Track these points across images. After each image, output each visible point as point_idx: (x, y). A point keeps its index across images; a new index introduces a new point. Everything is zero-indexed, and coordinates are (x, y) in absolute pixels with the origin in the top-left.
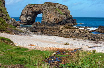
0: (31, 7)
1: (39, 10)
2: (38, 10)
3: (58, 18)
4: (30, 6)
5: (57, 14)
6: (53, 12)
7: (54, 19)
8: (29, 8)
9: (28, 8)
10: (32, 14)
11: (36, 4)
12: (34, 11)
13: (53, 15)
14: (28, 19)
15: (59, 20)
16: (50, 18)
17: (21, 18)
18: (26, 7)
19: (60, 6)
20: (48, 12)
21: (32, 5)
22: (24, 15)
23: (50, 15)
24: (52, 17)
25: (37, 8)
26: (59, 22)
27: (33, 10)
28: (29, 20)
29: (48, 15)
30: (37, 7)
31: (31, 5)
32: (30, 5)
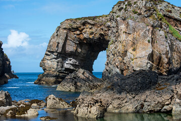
0: (75, 26)
1: (101, 35)
2: (97, 36)
3: (167, 53)
4: (72, 23)
5: (162, 33)
6: (142, 25)
7: (151, 57)
8: (69, 29)
9: (65, 29)
10: (79, 50)
11: (89, 18)
12: (85, 38)
13: (145, 37)
14: (66, 66)
15: (169, 63)
16: (130, 50)
17: (46, 61)
18: (59, 27)
19: (170, 12)
20: (123, 27)
21: (79, 19)
22: (52, 52)
23: (130, 38)
24: (139, 46)
25: (94, 30)
26: (170, 72)
27: (82, 37)
28: (72, 68)
29: (123, 37)
30: (93, 25)
31: (76, 19)
32: (71, 20)
